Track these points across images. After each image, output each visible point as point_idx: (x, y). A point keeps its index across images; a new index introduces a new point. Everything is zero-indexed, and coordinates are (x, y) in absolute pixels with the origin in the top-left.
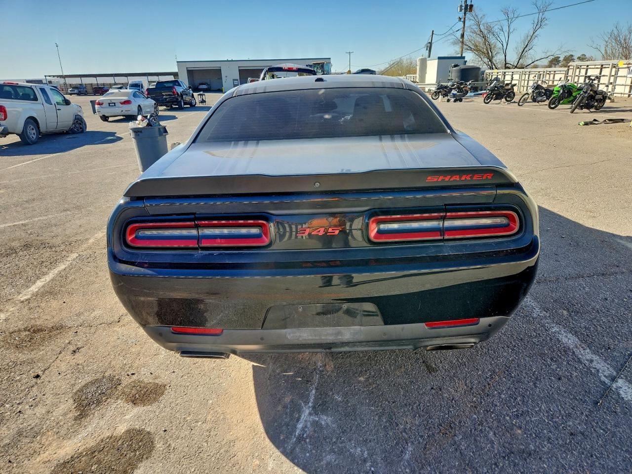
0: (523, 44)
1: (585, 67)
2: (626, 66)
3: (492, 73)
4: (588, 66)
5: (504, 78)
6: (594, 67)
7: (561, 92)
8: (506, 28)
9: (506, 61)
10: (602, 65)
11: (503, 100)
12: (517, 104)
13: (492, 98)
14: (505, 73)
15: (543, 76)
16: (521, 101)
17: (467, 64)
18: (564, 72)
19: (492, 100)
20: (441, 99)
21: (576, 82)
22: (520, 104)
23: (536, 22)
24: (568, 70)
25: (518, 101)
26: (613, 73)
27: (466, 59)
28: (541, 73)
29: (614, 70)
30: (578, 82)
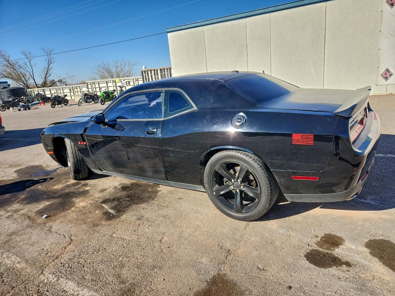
0: (43, 73)
1: (97, 83)
2: (119, 81)
3: (33, 91)
4: (98, 82)
5: (45, 93)
6: (102, 83)
7: (105, 95)
8: (28, 64)
9: (36, 84)
10: (107, 82)
11: (63, 105)
12: (78, 105)
13: (55, 104)
14: (44, 90)
15: (73, 89)
16: (80, 103)
17: (11, 86)
18: (86, 87)
19: (56, 105)
20: (12, 110)
21: (95, 91)
22: (79, 105)
23: (48, 60)
24: (88, 85)
25: (78, 103)
26: (114, 85)
27: (9, 83)
28: (70, 88)
29: (114, 83)
30: (96, 91)
